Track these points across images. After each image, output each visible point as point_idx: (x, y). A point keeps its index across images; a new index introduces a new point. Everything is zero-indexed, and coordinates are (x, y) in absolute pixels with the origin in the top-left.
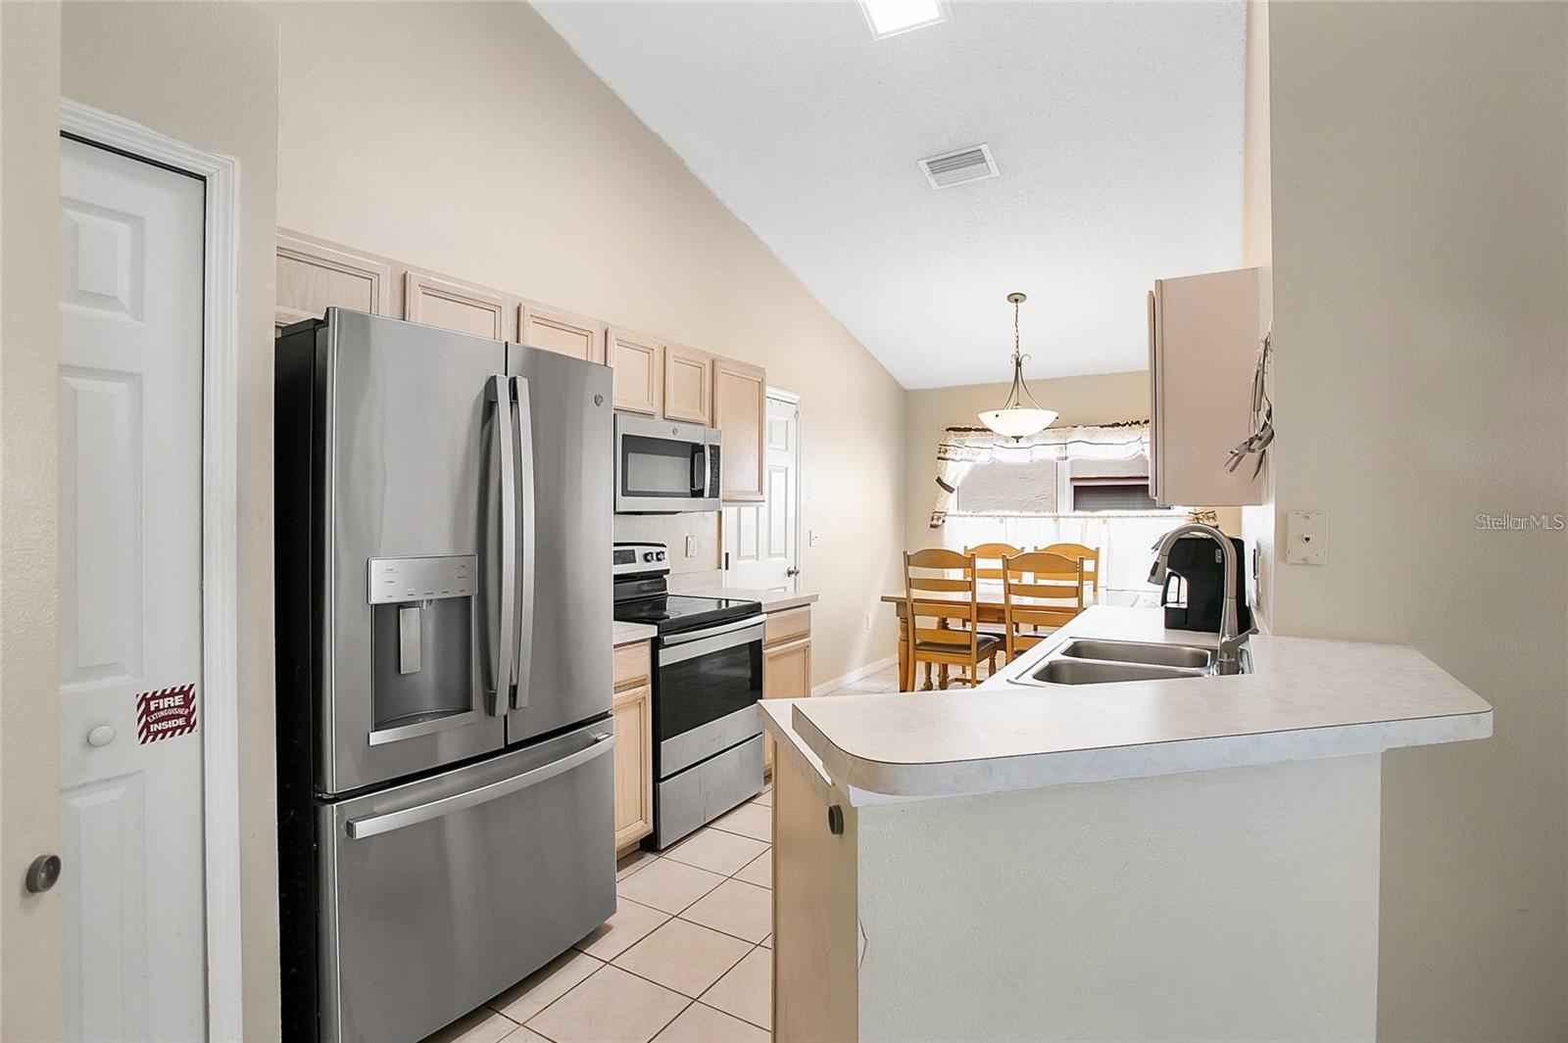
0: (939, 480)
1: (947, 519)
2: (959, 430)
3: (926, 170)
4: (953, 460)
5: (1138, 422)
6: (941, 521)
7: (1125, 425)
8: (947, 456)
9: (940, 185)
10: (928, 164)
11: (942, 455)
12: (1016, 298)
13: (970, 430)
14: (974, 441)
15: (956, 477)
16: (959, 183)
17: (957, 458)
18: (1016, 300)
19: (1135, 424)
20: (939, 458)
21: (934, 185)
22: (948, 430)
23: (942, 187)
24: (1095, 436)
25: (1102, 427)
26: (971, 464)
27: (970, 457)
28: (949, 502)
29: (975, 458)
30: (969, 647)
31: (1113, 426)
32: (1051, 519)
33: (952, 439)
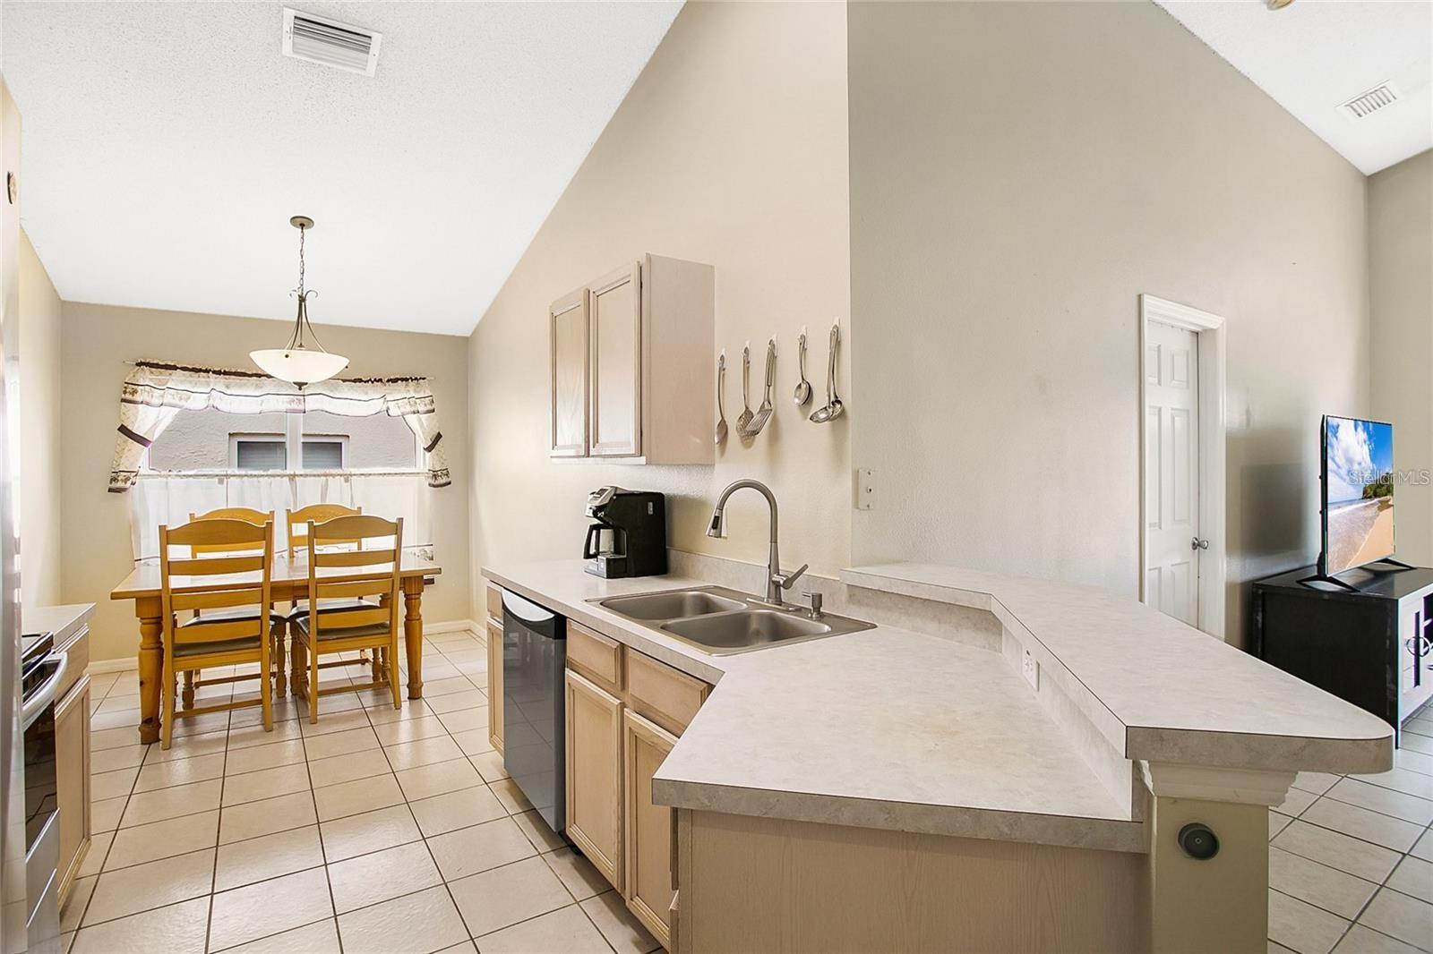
0: (124, 430)
1: (137, 480)
2: (157, 366)
3: (288, 24)
4: (147, 404)
5: (380, 380)
6: (129, 483)
7: (368, 381)
8: (137, 397)
9: (295, 52)
10: (296, 17)
11: (128, 396)
12: (302, 223)
13: (175, 368)
14: (182, 382)
15: (155, 425)
16: (319, 62)
17: (156, 401)
18: (302, 225)
19: (378, 381)
20: (123, 400)
21: (287, 48)
22: (138, 365)
23: (295, 56)
24: (336, 390)
25: (344, 381)
26: (176, 411)
27: (176, 401)
28: (139, 458)
29: (182, 403)
30: (258, 639)
31: (355, 381)
32: (286, 479)
33: (146, 376)
